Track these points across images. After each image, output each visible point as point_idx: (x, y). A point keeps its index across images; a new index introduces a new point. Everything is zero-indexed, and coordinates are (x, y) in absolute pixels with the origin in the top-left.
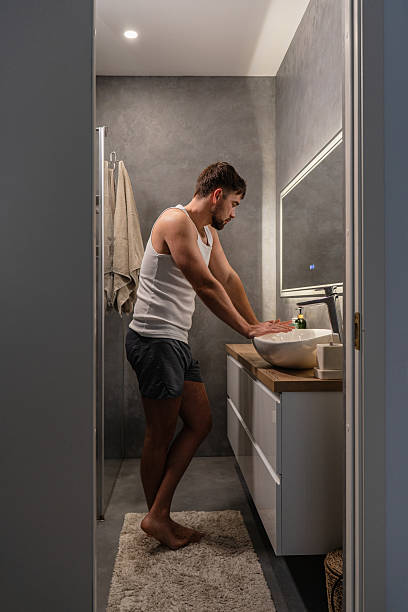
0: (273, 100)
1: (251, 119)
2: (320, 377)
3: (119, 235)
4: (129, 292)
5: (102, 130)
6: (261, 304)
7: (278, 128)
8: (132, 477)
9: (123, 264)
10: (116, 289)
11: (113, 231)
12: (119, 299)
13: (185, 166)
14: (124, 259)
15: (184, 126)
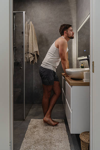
0: (76, 5)
1: (69, 10)
2: (84, 81)
3: (30, 42)
4: (33, 58)
5: (24, 12)
6: (72, 62)
7: (77, 12)
8: (35, 109)
9: (31, 50)
10: (29, 57)
11: (28, 41)
12: (30, 60)
13: (50, 24)
14: (32, 49)
15: (50, 12)
